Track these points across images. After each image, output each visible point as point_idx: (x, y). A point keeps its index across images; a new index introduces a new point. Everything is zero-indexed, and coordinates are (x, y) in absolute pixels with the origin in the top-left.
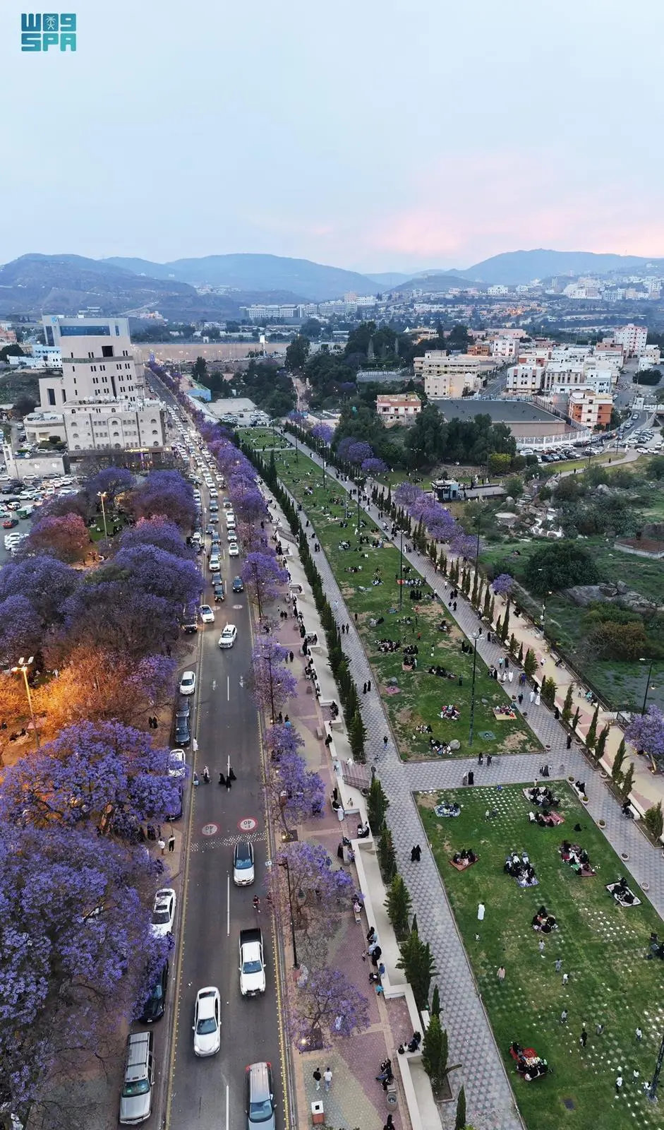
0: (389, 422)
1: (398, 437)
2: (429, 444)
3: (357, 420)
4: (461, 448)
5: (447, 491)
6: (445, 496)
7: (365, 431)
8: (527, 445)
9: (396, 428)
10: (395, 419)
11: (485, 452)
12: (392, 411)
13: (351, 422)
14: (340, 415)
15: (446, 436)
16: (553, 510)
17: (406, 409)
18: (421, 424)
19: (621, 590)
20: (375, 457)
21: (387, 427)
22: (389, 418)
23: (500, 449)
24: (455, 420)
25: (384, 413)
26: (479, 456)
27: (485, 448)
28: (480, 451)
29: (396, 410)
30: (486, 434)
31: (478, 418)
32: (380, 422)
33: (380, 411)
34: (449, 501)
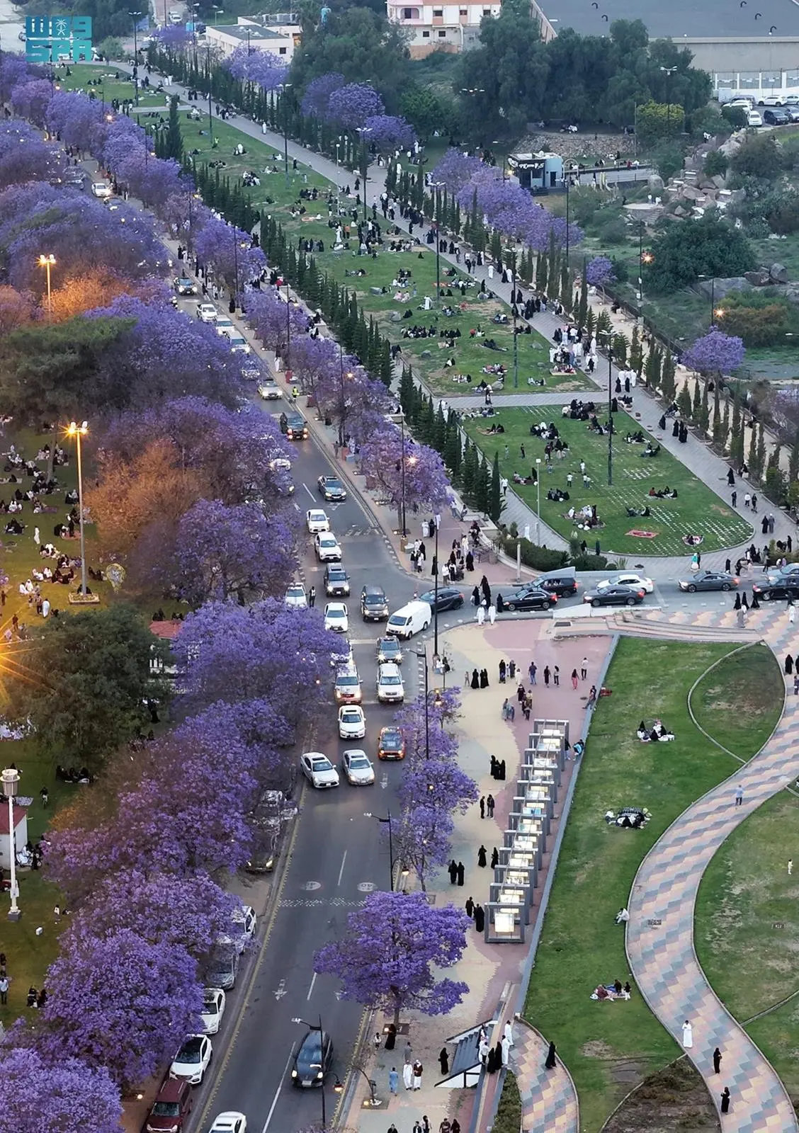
0: (419, 45)
1: (442, 80)
2: (508, 84)
3: (345, 36)
4: (578, 94)
5: (537, 173)
6: (536, 182)
7: (363, 60)
8: (745, 92)
9: (437, 59)
10: (434, 36)
11: (629, 100)
12: (426, 16)
13: (331, 41)
14: (298, 29)
15: (546, 68)
16: (728, 192)
17: (463, 13)
18: (490, 42)
19: (775, 275)
20: (388, 113)
21: (416, 56)
22: (420, 33)
23: (663, 94)
24: (565, 34)
25: (408, 22)
26: (617, 108)
27: (631, 92)
28: (619, 99)
29: (438, 13)
30: (634, 63)
31: (620, 29)
32: (396, 41)
33: (394, 15)
34: (541, 192)
